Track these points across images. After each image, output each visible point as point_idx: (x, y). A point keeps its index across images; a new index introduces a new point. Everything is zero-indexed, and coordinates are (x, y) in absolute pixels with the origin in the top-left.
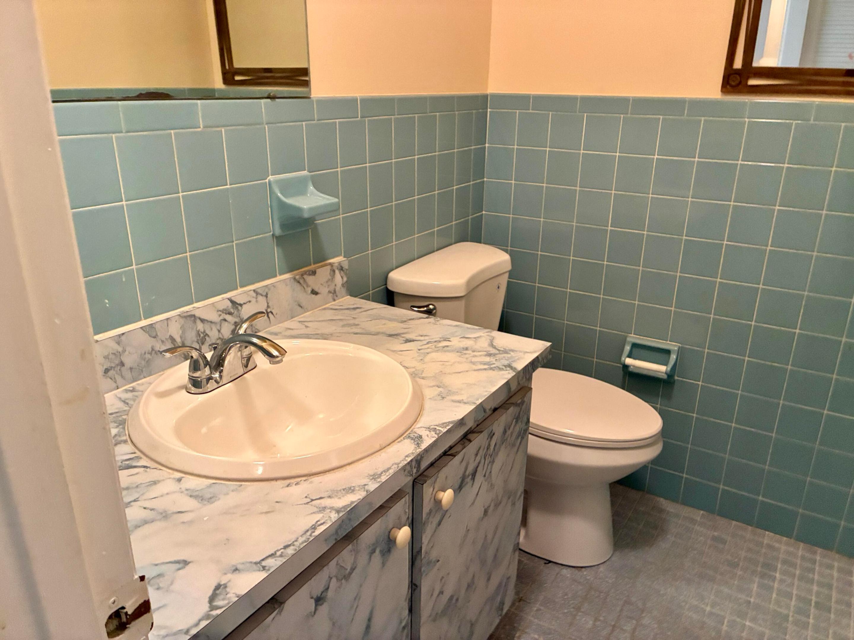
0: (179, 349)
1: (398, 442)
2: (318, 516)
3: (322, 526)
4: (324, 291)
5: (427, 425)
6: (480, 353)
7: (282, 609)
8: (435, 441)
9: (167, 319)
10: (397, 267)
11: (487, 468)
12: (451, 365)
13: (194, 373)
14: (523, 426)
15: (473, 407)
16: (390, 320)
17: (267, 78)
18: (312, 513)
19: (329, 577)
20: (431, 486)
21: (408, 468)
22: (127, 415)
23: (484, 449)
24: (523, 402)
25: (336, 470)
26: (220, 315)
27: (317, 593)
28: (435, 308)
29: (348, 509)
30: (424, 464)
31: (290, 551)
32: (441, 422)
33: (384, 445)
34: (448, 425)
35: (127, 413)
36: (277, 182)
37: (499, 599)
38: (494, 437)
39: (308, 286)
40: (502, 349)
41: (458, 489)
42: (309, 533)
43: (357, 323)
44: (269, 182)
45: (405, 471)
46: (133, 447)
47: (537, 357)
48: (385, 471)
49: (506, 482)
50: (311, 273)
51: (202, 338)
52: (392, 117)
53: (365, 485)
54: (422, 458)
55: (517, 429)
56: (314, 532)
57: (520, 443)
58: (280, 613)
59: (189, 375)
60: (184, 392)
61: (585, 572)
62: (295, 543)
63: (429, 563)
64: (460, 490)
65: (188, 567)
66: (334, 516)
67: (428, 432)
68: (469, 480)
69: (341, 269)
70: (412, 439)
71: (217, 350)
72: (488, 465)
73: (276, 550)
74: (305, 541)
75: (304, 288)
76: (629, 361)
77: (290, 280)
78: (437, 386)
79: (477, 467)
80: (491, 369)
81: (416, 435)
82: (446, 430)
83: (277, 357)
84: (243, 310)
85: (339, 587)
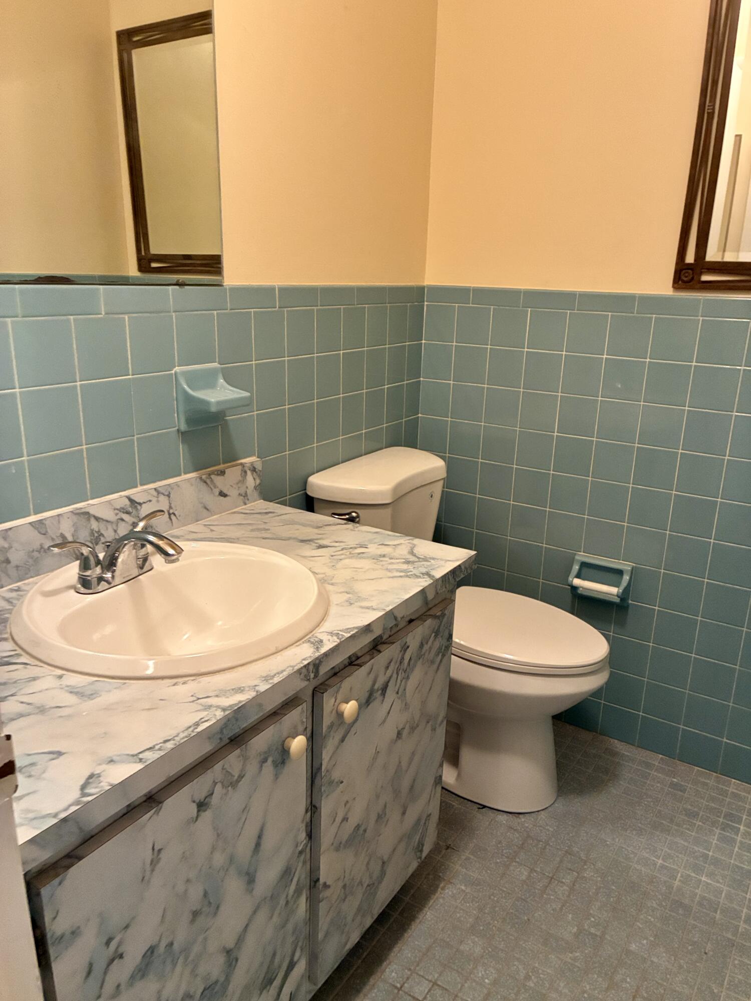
0: (68, 545)
1: (297, 646)
2: (203, 714)
3: (206, 723)
4: (233, 493)
5: (330, 630)
6: (398, 561)
7: (160, 809)
8: (336, 646)
9: (59, 515)
10: (318, 472)
11: (400, 685)
12: (365, 572)
13: (84, 572)
14: (445, 643)
15: (381, 613)
16: (304, 525)
17: (185, 265)
18: (197, 711)
19: (214, 781)
20: (333, 695)
21: (304, 671)
22: (10, 613)
23: (397, 662)
24: (443, 615)
25: (226, 671)
26: (117, 514)
27: (200, 796)
28: (358, 517)
29: (236, 708)
30: (324, 669)
31: (170, 745)
32: (344, 628)
33: (280, 648)
34: (352, 631)
35: (10, 611)
36: (184, 373)
37: (417, 838)
38: (408, 650)
39: (215, 487)
40: (422, 557)
41: (366, 703)
42: (191, 729)
43: (267, 528)
44: (176, 373)
45: (300, 674)
46: (14, 645)
47: (459, 566)
48: (278, 673)
49: (424, 703)
50: (219, 473)
51: (96, 538)
52: (315, 308)
53: (256, 686)
54: (321, 662)
55: (437, 644)
56: (196, 728)
57: (441, 661)
58: (157, 813)
59: (79, 574)
60: (72, 592)
61: (522, 819)
62: (176, 738)
63: (331, 783)
64: (368, 705)
65: (62, 758)
66: (220, 714)
67: (330, 637)
68: (378, 694)
69: (254, 470)
70: (312, 643)
71: (110, 549)
72: (401, 681)
73: (155, 743)
74: (186, 737)
75: (211, 489)
76: (577, 582)
77: (196, 479)
78: (347, 592)
79: (388, 682)
80: (407, 576)
81: (316, 639)
82: (349, 635)
83: (173, 555)
84: (142, 509)
85: (226, 794)
